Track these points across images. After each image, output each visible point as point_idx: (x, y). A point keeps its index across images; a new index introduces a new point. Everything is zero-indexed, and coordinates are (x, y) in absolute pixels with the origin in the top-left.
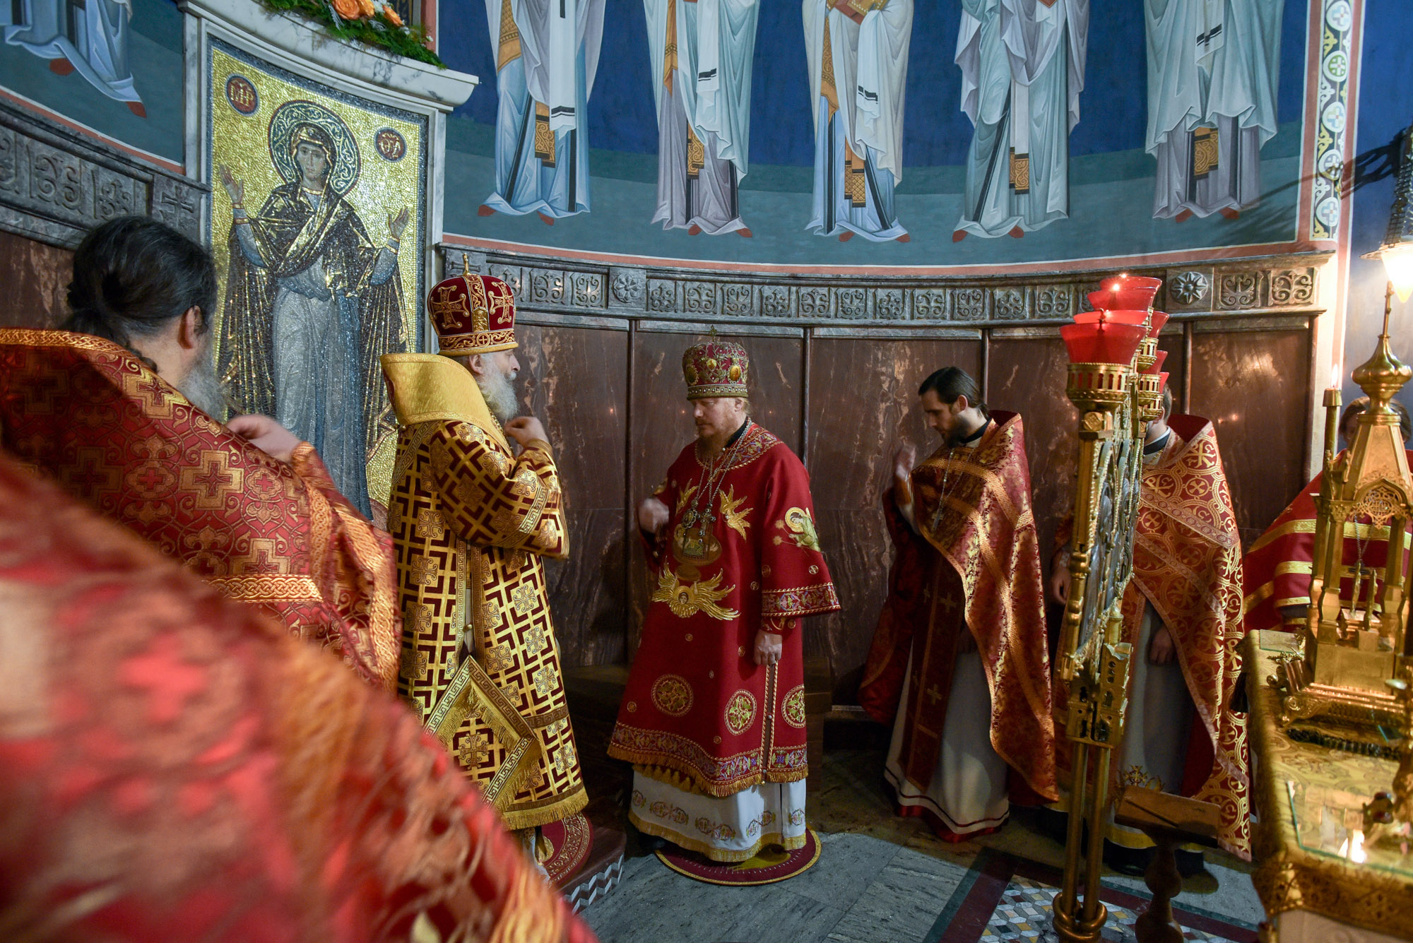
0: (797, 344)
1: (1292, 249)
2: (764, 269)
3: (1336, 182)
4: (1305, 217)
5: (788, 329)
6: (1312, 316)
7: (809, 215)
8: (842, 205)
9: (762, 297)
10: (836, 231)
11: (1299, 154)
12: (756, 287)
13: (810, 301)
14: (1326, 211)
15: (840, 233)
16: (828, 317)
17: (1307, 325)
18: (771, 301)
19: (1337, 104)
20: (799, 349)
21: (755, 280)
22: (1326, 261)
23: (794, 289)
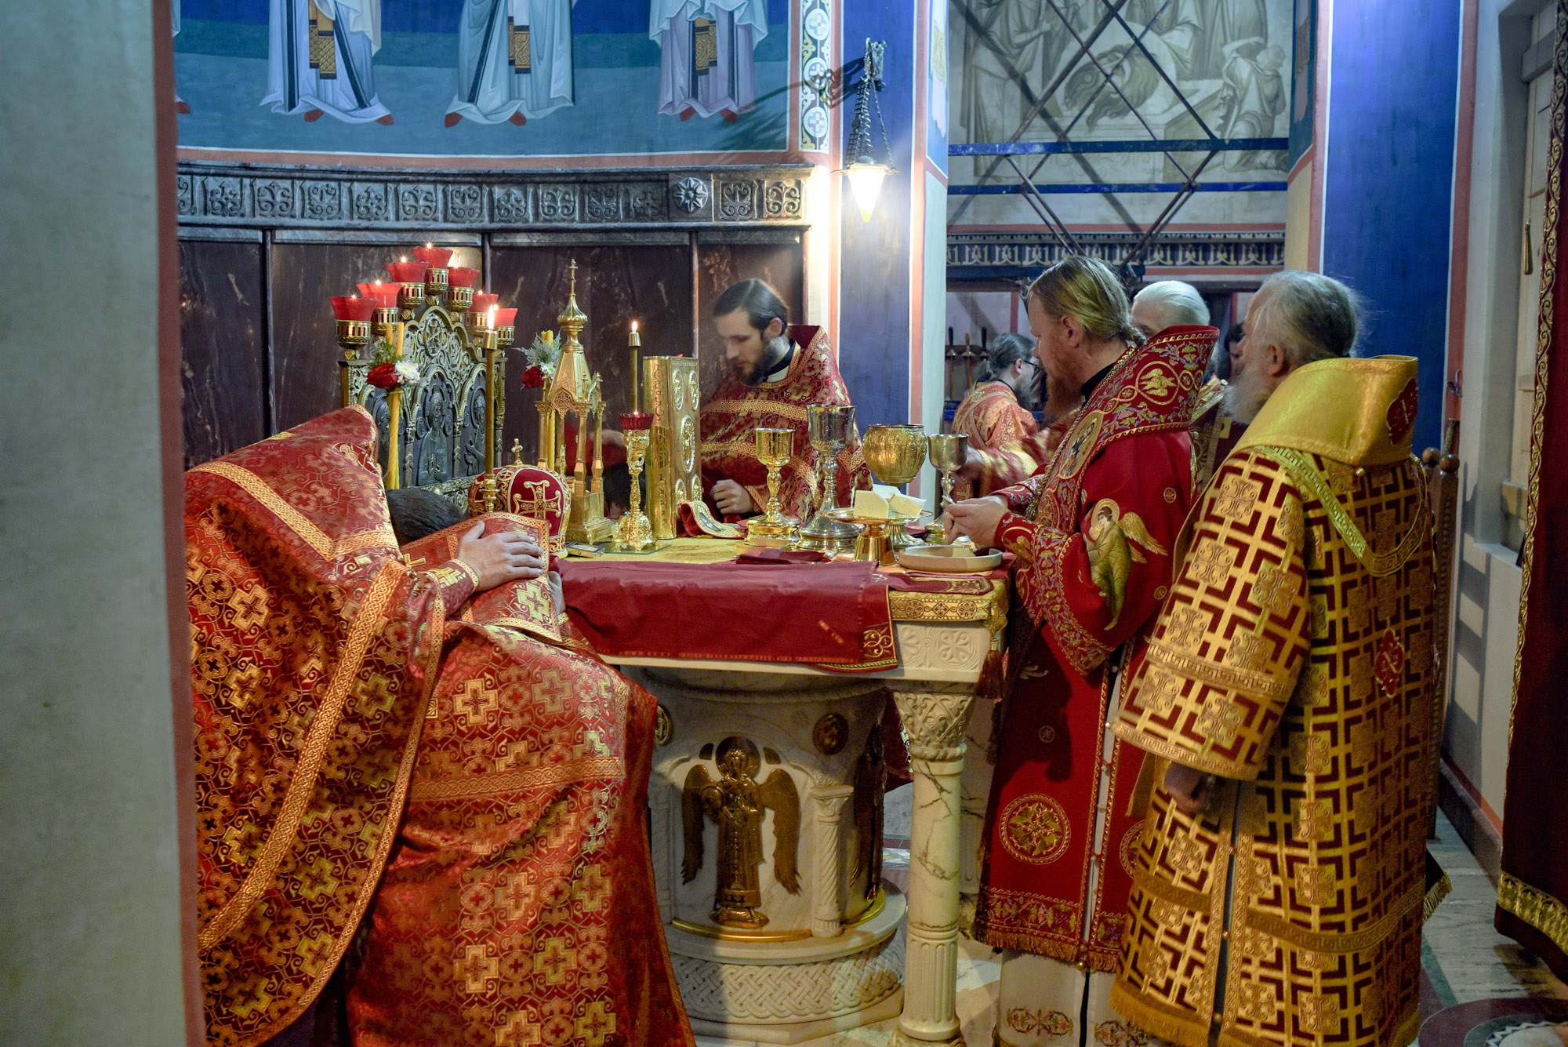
0: (254, 251)
1: (785, 159)
2: (208, 155)
3: (821, 92)
4: (794, 126)
5: (242, 231)
6: (801, 230)
7: (265, 89)
8: (306, 76)
9: (205, 191)
10: (300, 108)
11: (786, 59)
12: (198, 179)
13: (268, 197)
14: (812, 121)
15: (305, 111)
16: (293, 217)
17: (797, 239)
18: (218, 196)
19: (818, 10)
20: (257, 257)
21: (195, 170)
22: (809, 174)
23: (247, 181)
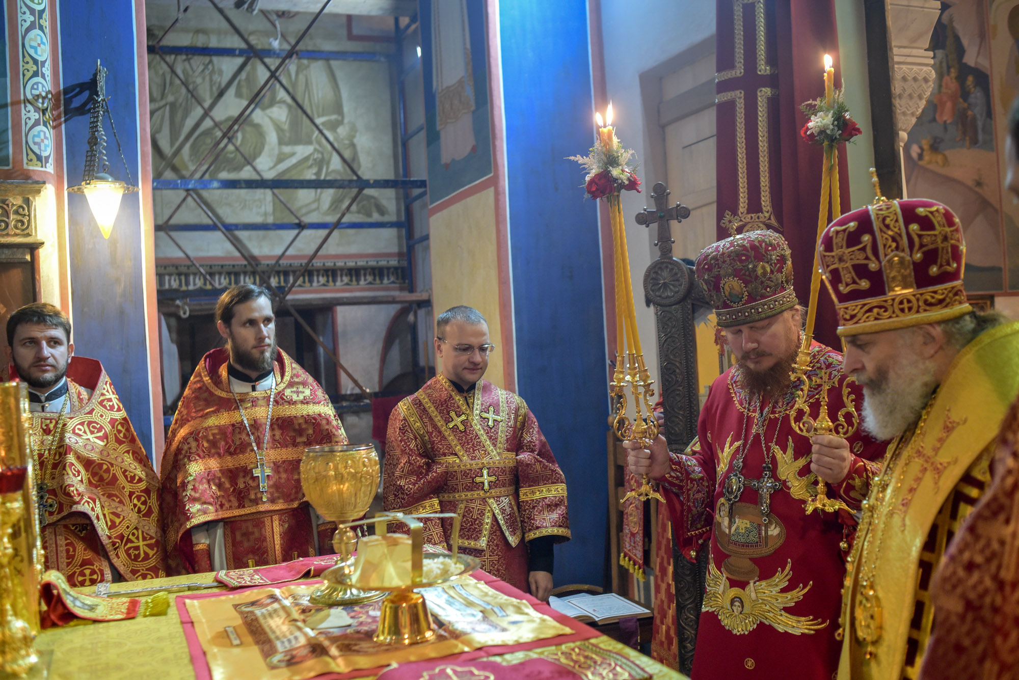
1: (8, 175)
3: (44, 111)
4: (17, 143)
6: (33, 248)
11: (5, 76)
14: (37, 140)
17: (28, 258)
19: (37, 31)
22: (39, 192)
